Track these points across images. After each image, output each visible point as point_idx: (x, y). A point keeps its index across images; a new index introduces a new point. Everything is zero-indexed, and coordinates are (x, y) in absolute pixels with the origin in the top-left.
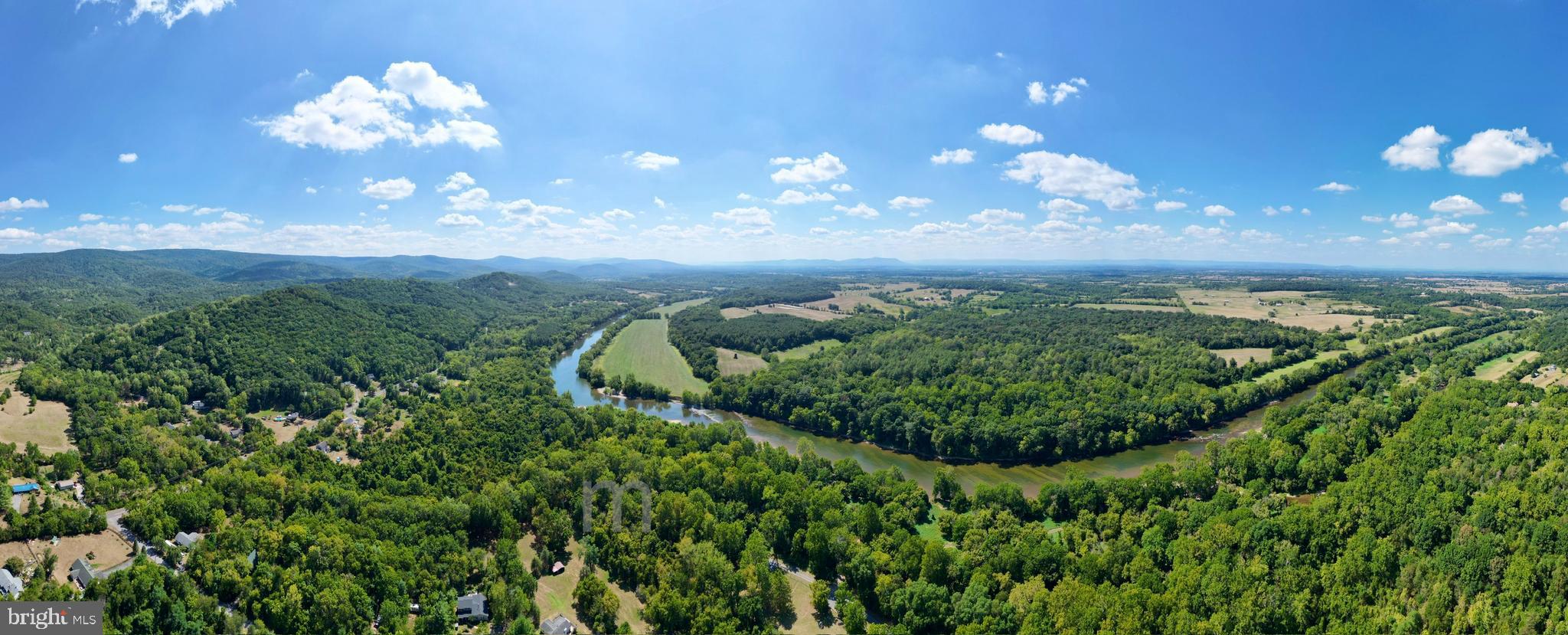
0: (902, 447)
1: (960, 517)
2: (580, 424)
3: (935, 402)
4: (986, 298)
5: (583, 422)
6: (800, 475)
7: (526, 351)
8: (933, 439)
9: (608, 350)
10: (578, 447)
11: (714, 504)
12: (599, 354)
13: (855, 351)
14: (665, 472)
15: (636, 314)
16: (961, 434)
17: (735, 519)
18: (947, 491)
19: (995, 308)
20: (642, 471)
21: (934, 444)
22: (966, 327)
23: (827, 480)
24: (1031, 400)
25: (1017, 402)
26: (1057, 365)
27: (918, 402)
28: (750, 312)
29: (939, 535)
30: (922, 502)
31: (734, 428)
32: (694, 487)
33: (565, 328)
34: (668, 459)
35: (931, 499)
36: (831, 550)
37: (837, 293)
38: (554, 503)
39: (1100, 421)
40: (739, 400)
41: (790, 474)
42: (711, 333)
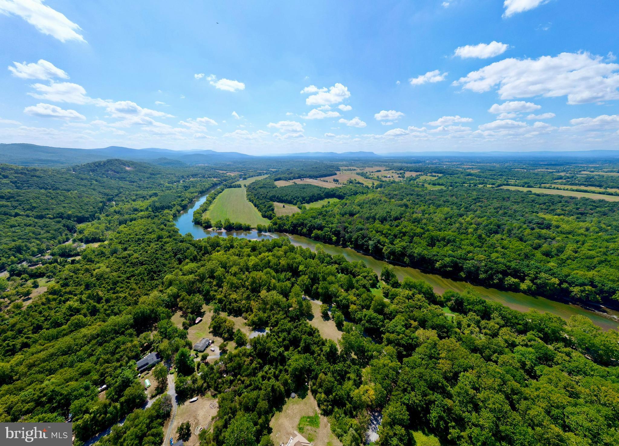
0: (366, 252)
1: (393, 289)
2: (200, 248)
3: (387, 233)
4: (429, 178)
5: (202, 247)
6: (316, 261)
7: (152, 214)
8: (383, 251)
9: (211, 207)
10: (200, 260)
11: (275, 274)
12: (206, 210)
13: (346, 204)
14: (252, 263)
15: (226, 185)
16: (400, 251)
17: (286, 281)
18: (388, 276)
19: (434, 184)
20: (239, 265)
21: (384, 253)
22: (412, 195)
23: (329, 263)
24: (449, 242)
25: (438, 241)
26: (474, 226)
27: (377, 232)
28: (290, 183)
29: (382, 295)
30: (374, 279)
31: (284, 240)
32: (266, 268)
33: (180, 197)
34: (253, 257)
35: (379, 278)
36: (330, 293)
37: (338, 173)
38: (190, 292)
39: (501, 267)
40: (286, 227)
41: (311, 260)
42: (270, 194)
